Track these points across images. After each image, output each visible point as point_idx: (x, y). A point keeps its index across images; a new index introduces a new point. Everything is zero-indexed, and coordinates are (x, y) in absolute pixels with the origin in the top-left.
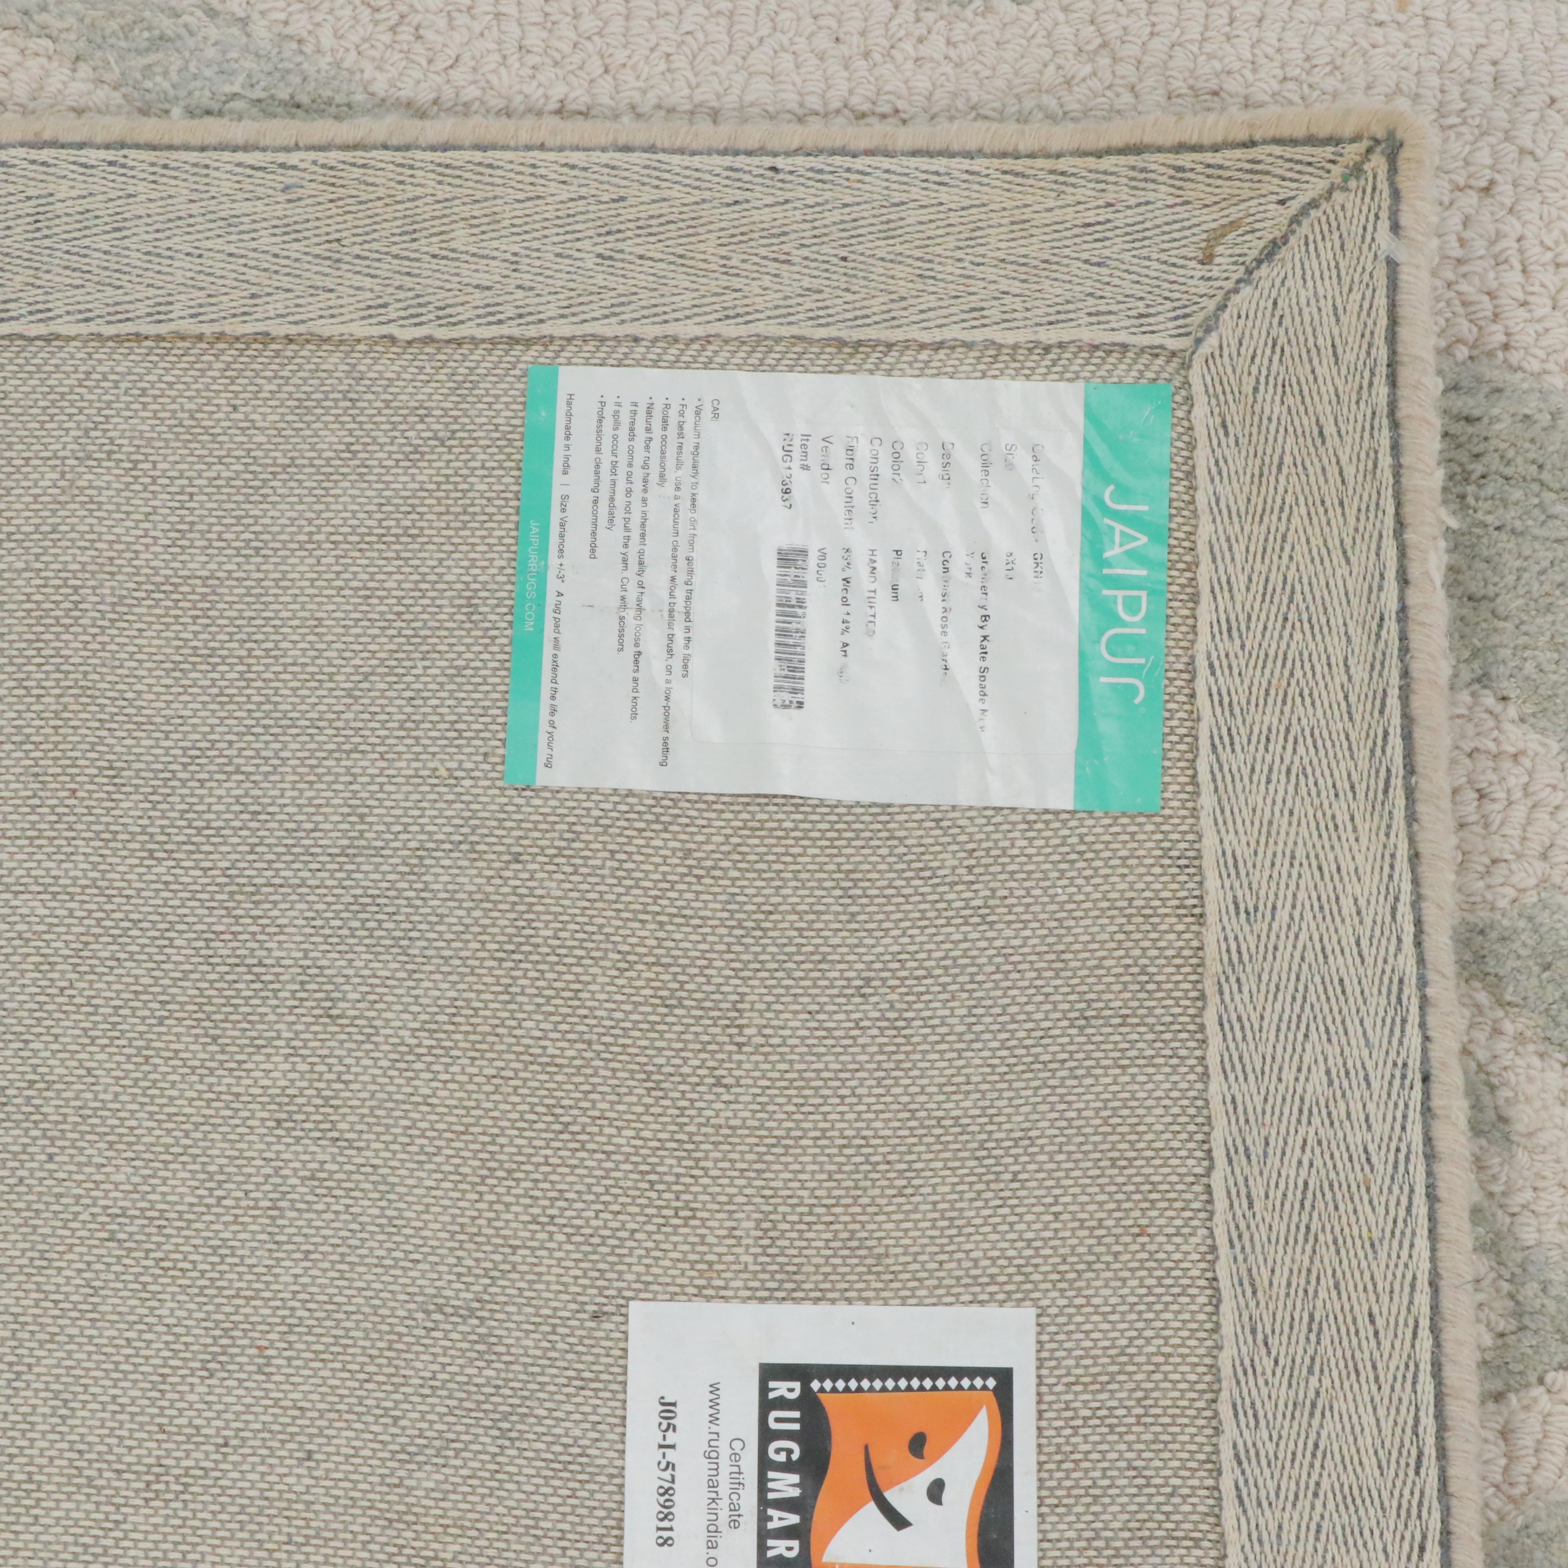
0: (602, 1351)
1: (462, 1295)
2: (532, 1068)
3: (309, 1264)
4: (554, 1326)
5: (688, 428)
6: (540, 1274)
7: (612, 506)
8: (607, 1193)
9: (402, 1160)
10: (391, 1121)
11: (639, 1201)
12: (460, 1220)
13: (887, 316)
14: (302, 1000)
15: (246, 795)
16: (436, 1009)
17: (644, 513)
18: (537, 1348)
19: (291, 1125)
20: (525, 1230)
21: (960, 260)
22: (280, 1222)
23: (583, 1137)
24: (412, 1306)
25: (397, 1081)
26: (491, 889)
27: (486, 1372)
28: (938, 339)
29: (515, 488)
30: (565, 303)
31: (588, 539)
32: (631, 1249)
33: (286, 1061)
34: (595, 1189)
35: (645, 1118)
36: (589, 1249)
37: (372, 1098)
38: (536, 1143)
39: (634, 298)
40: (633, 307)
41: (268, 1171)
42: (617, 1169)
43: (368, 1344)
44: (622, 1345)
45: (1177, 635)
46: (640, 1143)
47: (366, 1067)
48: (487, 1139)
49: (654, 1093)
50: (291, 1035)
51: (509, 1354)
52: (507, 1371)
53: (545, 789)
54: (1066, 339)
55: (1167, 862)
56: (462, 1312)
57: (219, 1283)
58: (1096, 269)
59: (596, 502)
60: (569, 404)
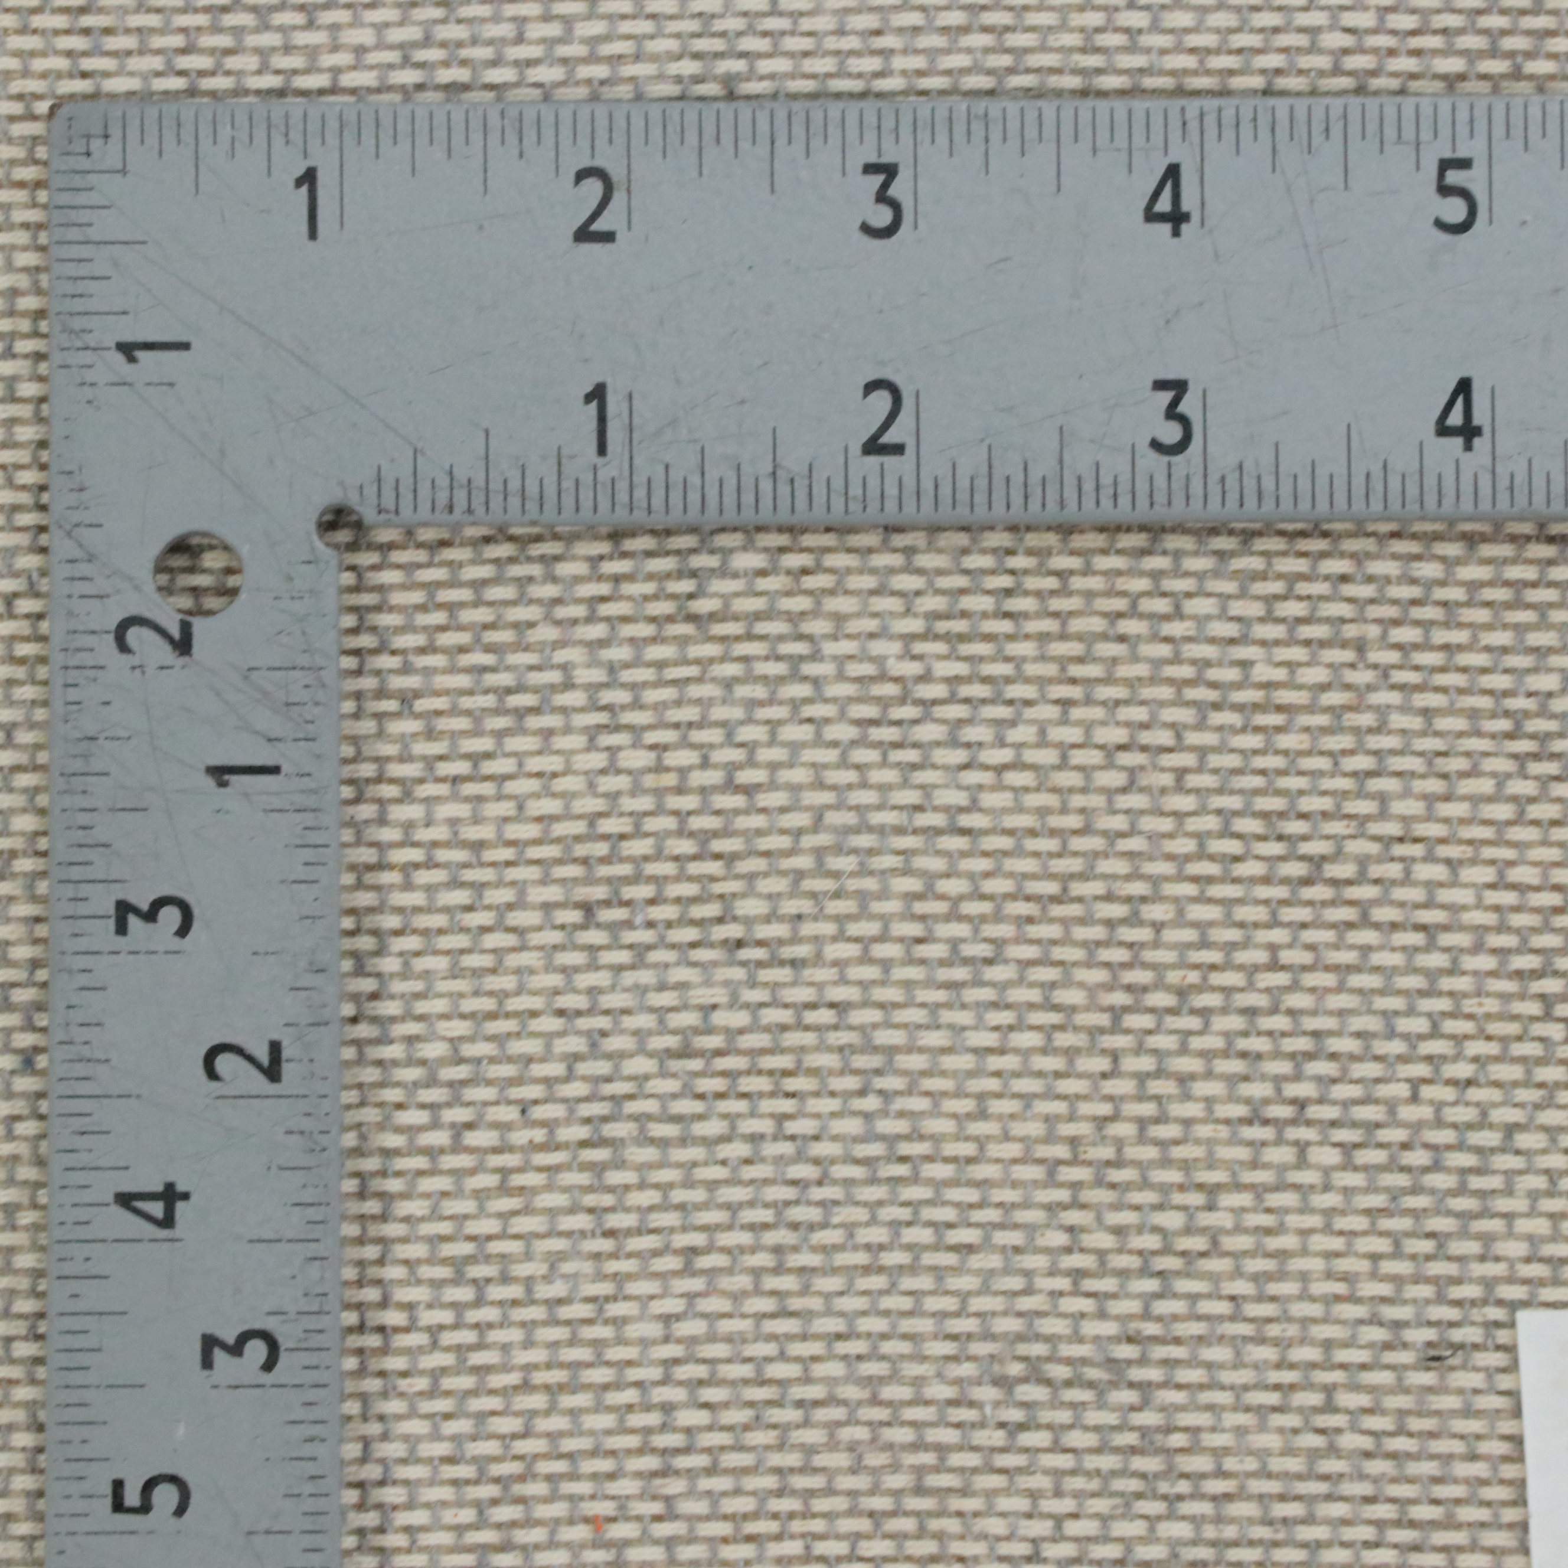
0: (1457, 1447)
1: (1090, 1328)
2: (1218, 718)
3: (697, 1284)
4: (1329, 1390)
6: (1282, 1255)
8: (1435, 1033)
9: (908, 985)
10: (870, 884)
11: (1519, 1049)
12: (1067, 1129)
14: (617, 579)
15: (427, 41)
16: (960, 581)
18: (1288, 1451)
19: (618, 914)
20: (1234, 1140)
22: (615, 1177)
23: (1366, 892)
24: (967, 1369)
25: (877, 776)
27: (1167, 1529)
32: (1510, 1174)
33: (591, 746)
34: (1404, 1025)
35: (1518, 833)
36: (1402, 1180)
37: (817, 825)
38: (1243, 913)
41: (575, 1044)
42: (1454, 970)
43: (861, 1482)
44: (1506, 1427)
46: (1509, 898)
47: (796, 747)
48: (1117, 911)
49: (1535, 768)
50: (597, 675)
51: (1221, 1474)
52: (1219, 1520)
56: (1092, 1373)
57: (477, 1358)
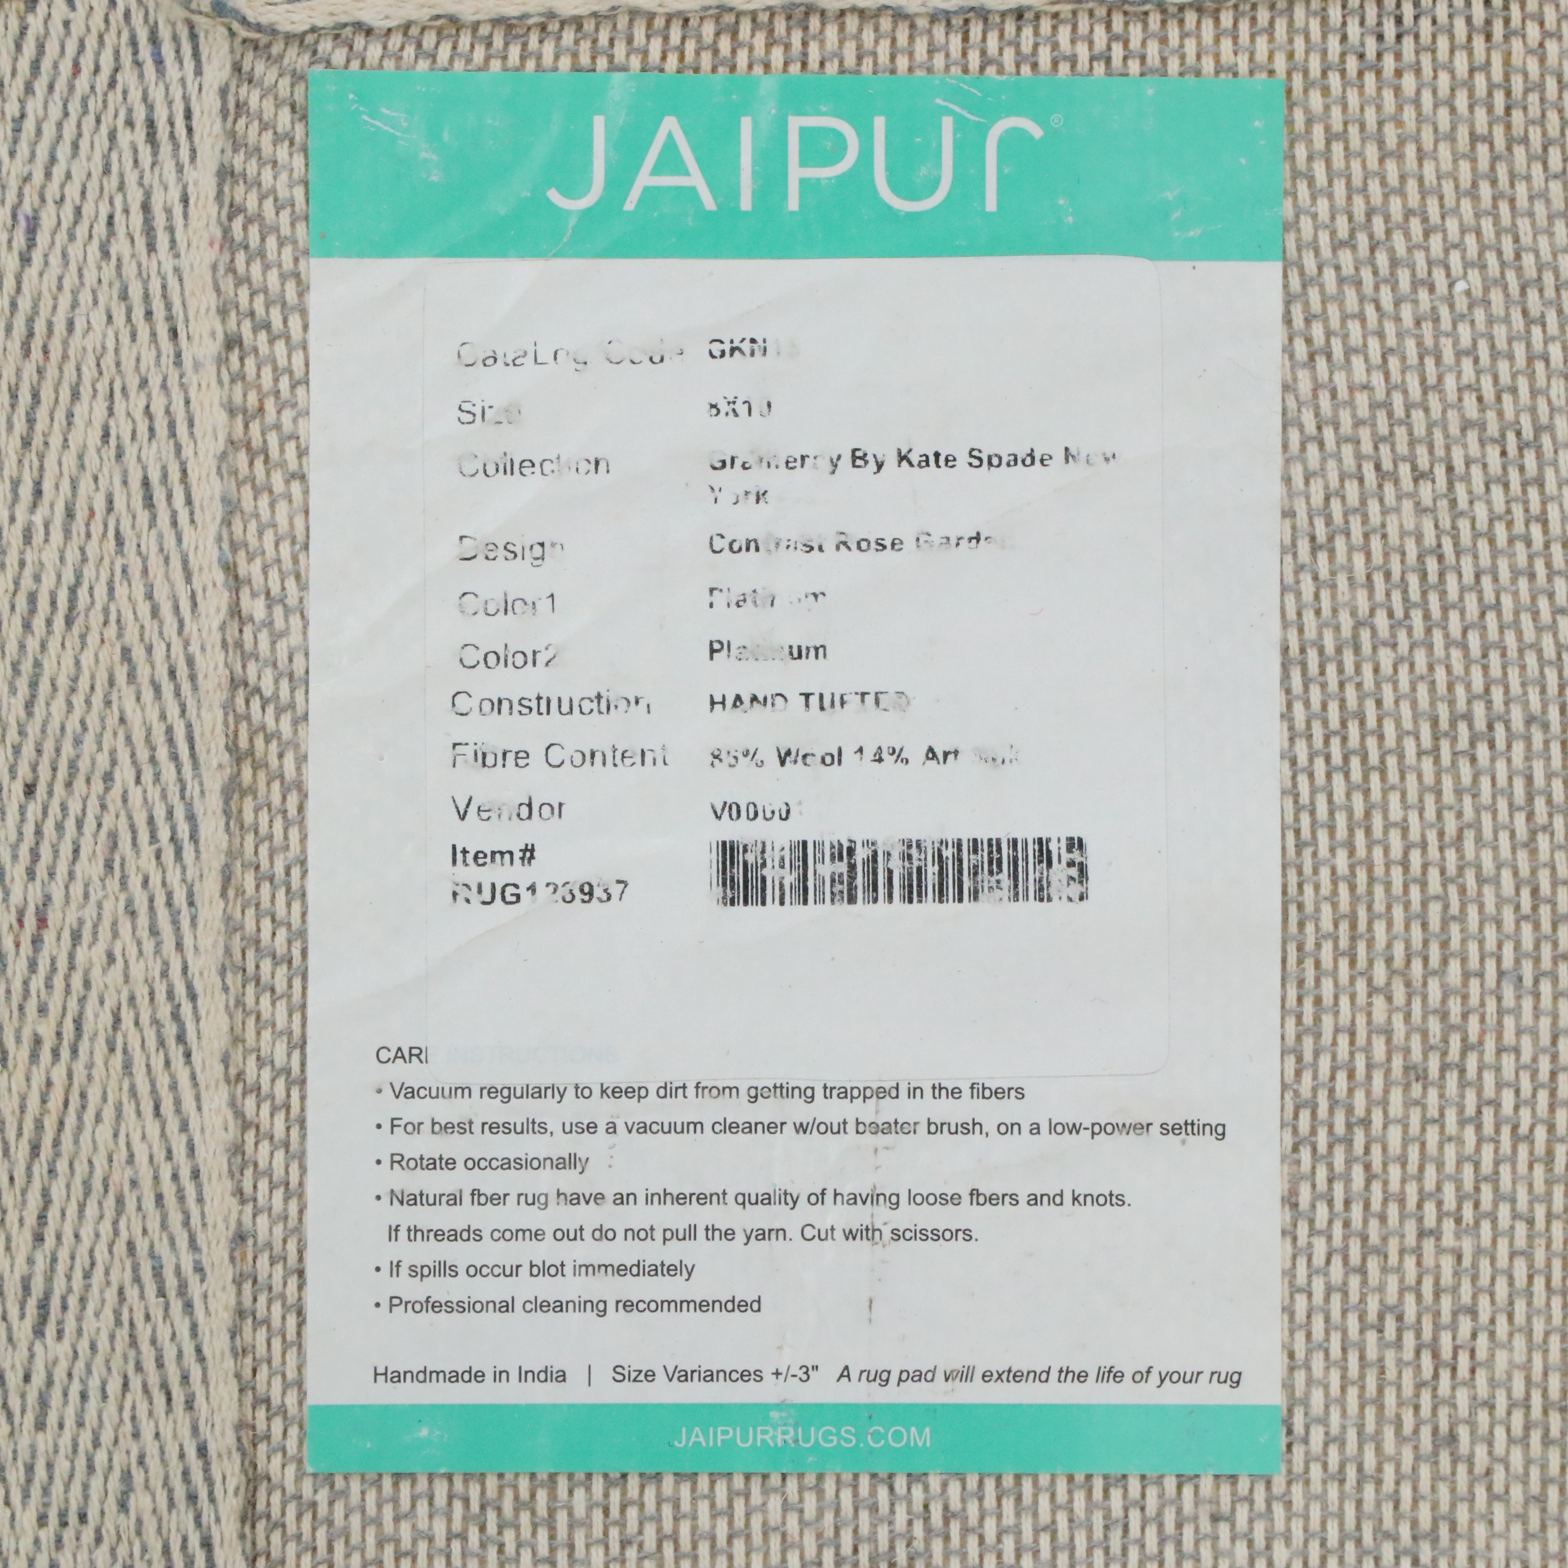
5: (447, 1111)
7: (639, 1269)
13: (167, 689)
17: (649, 1199)
21: (27, 537)
26: (1517, 1493)
28: (219, 576)
29: (598, 1486)
30: (159, 1399)
31: (717, 1316)
39: (142, 1246)
40: (163, 1249)
45: (884, 49)
53: (1288, 1386)
54: (211, 300)
55: (1389, 63)
58: (43, 238)
59: (628, 1306)
60: (398, 1377)
